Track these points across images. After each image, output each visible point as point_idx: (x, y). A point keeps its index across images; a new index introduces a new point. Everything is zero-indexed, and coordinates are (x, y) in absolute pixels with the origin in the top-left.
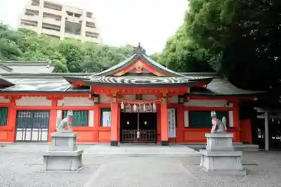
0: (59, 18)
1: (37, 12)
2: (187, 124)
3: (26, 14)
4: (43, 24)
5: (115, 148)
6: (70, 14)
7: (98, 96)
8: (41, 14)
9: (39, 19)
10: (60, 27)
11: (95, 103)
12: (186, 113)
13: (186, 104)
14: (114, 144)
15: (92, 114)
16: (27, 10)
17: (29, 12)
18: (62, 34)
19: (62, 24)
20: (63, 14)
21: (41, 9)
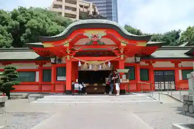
0: (75, 9)
1: (61, 6)
3: (54, 7)
4: (65, 14)
6: (81, 6)
8: (63, 7)
9: (64, 11)
10: (76, 15)
16: (55, 5)
19: (77, 13)
20: (77, 6)
21: (64, 4)
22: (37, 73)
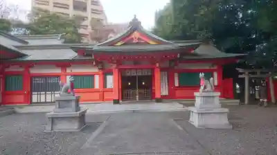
2: (177, 84)
5: (117, 106)
7: (101, 63)
11: (99, 69)
12: (176, 75)
13: (176, 67)
14: (116, 102)
15: (97, 78)
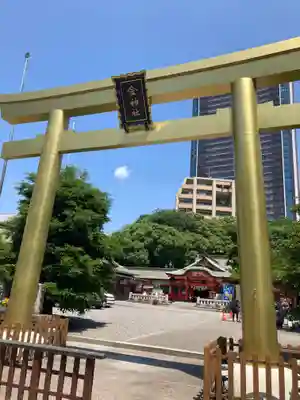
0: (209, 193)
1: (191, 191)
3: (182, 193)
4: (198, 200)
6: (219, 187)
8: (195, 192)
9: (195, 197)
10: (211, 201)
16: (183, 189)
17: (185, 191)
18: (214, 208)
19: (213, 198)
20: (214, 188)
21: (195, 187)
22: (170, 289)
